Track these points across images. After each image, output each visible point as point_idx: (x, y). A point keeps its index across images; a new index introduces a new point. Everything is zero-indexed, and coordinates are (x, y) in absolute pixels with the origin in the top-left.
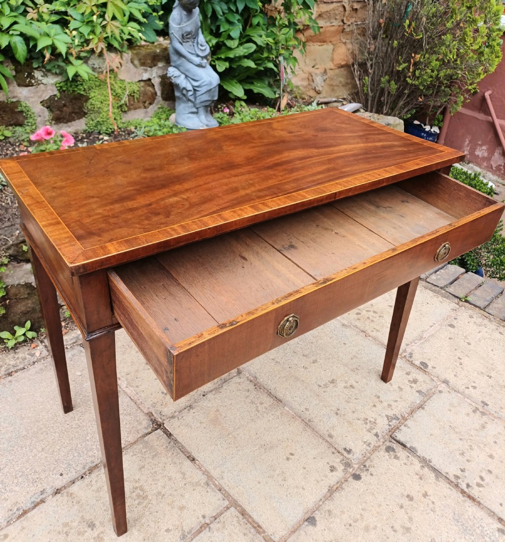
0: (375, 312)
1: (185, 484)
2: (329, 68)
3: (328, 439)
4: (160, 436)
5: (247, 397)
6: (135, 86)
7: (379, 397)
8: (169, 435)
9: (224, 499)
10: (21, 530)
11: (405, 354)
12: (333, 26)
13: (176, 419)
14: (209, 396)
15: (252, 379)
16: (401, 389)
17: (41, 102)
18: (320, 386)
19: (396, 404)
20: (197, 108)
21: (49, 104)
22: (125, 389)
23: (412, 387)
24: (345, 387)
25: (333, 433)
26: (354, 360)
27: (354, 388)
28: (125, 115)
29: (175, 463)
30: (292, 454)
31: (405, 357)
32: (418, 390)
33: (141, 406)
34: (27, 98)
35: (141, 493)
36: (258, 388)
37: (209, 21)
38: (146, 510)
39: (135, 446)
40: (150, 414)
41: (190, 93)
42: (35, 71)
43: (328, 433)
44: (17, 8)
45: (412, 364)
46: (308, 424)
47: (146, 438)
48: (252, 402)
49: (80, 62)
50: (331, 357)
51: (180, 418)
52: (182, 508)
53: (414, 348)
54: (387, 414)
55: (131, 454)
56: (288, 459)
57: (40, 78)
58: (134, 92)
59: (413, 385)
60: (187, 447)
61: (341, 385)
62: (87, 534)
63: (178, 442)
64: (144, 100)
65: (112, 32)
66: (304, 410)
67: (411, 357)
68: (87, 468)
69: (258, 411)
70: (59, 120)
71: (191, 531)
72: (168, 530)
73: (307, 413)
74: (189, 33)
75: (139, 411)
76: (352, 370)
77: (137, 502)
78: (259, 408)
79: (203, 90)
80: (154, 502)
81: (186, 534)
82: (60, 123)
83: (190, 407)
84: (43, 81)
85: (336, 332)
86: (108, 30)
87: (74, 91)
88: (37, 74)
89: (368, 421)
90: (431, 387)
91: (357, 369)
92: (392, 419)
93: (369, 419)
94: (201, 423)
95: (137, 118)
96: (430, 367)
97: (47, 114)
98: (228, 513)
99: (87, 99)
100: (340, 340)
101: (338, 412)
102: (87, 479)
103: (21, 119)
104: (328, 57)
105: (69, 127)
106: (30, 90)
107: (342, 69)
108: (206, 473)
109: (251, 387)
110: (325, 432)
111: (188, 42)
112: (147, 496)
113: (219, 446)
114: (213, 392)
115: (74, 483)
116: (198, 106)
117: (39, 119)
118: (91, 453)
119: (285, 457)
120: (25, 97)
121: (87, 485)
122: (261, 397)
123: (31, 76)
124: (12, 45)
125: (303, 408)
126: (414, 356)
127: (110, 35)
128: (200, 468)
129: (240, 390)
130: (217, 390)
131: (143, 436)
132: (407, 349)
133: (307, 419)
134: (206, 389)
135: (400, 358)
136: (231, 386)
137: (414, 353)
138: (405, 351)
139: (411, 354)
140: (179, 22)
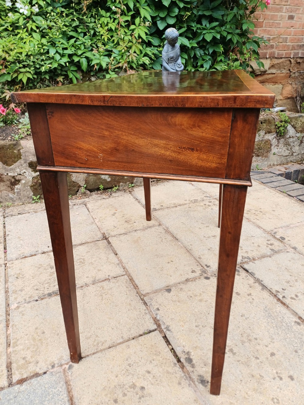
0: (261, 212)
1: (106, 262)
2: (280, 99)
3: (198, 259)
4: (105, 242)
5: (159, 235)
7: (241, 247)
8: (109, 243)
9: (123, 272)
10: (20, 263)
12: (283, 73)
13: (116, 237)
14: (138, 231)
15: (166, 229)
16: (259, 246)
18: (205, 237)
19: (252, 252)
22: (96, 223)
23: (267, 246)
25: (202, 257)
29: (106, 253)
30: (172, 261)
31: (271, 233)
32: (271, 248)
33: (101, 230)
35: (82, 261)
36: (167, 233)
37: (192, 60)
39: (89, 244)
40: (104, 234)
42: (92, 77)
43: (199, 256)
44: (88, 48)
45: (274, 237)
46: (189, 251)
48: (161, 238)
49: (114, 73)
51: (118, 237)
52: (99, 270)
53: (279, 230)
54: (243, 255)
55: (86, 246)
56: (169, 263)
60: (116, 249)
63: (112, 246)
65: (132, 58)
67: (275, 234)
69: (162, 241)
71: (99, 280)
72: (87, 277)
73: (191, 246)
74: (172, 58)
75: (99, 231)
81: (96, 280)
83: (126, 234)
86: (130, 57)
88: (93, 79)
90: (282, 249)
92: (245, 258)
94: (128, 241)
96: (286, 240)
98: (123, 277)
101: (210, 249)
104: (279, 92)
107: (289, 100)
108: (120, 260)
109: (164, 232)
110: (197, 256)
111: (172, 63)
113: (133, 251)
114: (141, 231)
119: (167, 262)
122: (167, 236)
123: (90, 80)
124: (81, 61)
125: (189, 244)
126: (277, 234)
127: (131, 60)
128: (118, 258)
129: (156, 232)
130: (143, 230)
131: (96, 241)
132: (274, 230)
133: (189, 249)
134: (138, 229)
135: (267, 233)
136: (152, 230)
137: (278, 232)
138: (272, 231)
139: (276, 232)
140: (167, 51)
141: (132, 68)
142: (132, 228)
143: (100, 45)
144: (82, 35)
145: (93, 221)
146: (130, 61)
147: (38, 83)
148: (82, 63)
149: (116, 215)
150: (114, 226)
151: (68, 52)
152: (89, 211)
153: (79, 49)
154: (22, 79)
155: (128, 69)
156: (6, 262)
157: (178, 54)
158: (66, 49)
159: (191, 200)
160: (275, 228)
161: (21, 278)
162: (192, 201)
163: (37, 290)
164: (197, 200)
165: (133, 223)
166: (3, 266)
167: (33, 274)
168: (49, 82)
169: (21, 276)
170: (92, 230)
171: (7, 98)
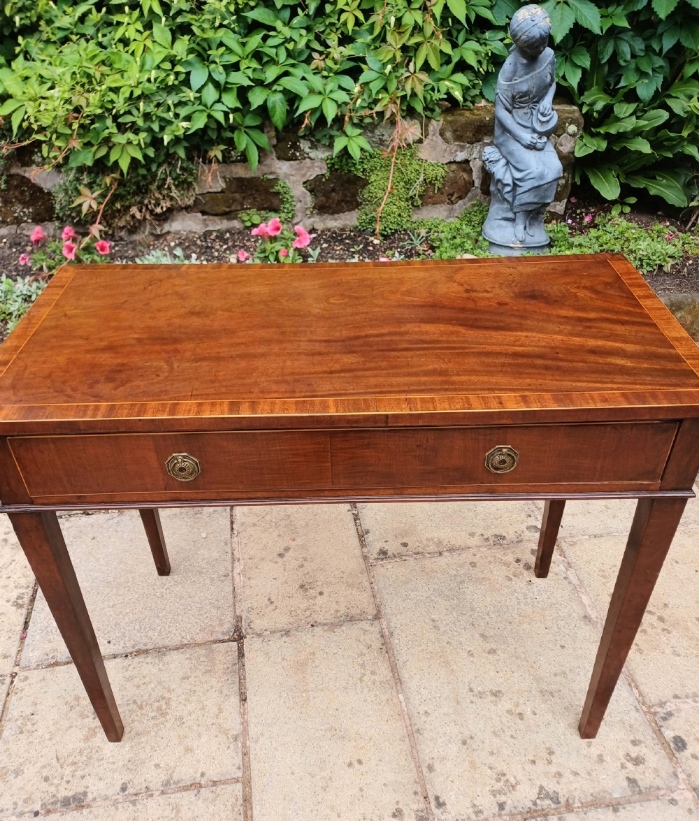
0: (661, 619)
1: (213, 724)
3: (425, 770)
4: (231, 651)
5: (362, 655)
6: (441, 170)
7: (551, 753)
8: (241, 654)
9: (239, 768)
10: (41, 681)
11: (659, 709)
13: (261, 639)
14: (317, 630)
15: (387, 633)
16: (601, 759)
17: (304, 183)
18: (471, 690)
19: (572, 777)
20: (515, 213)
21: (314, 187)
22: (235, 575)
23: (623, 766)
24: (510, 712)
25: (437, 766)
26: (558, 679)
27: (522, 719)
28: (418, 212)
29: (221, 692)
30: (360, 762)
31: (655, 714)
32: (631, 776)
33: (237, 604)
34: (287, 176)
35: (164, 707)
36: (384, 651)
38: (155, 729)
39: (197, 649)
40: (239, 619)
41: (508, 189)
42: (302, 141)
43: (430, 762)
44: (300, 53)
45: (658, 732)
46: (413, 734)
47: (214, 646)
48: (363, 665)
49: (358, 131)
50: (523, 656)
51: (266, 640)
52: (189, 750)
53: (684, 707)
54: (545, 784)
55: (188, 656)
56: (350, 765)
57: (307, 150)
58: (436, 179)
59: (629, 765)
60: (248, 680)
61: (506, 704)
62: (87, 720)
63: (244, 669)
64: (451, 191)
65: (412, 89)
66: (422, 712)
67: (664, 719)
68: (137, 648)
69: (361, 680)
70: (322, 209)
71: (179, 782)
72: (157, 766)
73: (424, 718)
74: (524, 94)
75: (231, 609)
76: (541, 692)
77: (153, 714)
78: (365, 678)
79: (527, 185)
80: (168, 725)
81: (172, 782)
82: (325, 213)
83: (287, 633)
84: (310, 155)
85: (562, 623)
87: (350, 171)
88: (305, 145)
89: (503, 779)
90: (661, 785)
91: (551, 693)
92: (548, 796)
93: (507, 776)
94: (283, 659)
95: (435, 216)
96: (687, 753)
97: (309, 200)
98: (230, 788)
99: (366, 183)
100: (558, 638)
101: (469, 741)
102: (129, 661)
103: (276, 202)
105: (336, 220)
106: (291, 166)
108: (245, 724)
109: (376, 644)
110: (427, 758)
111: (523, 107)
112: (167, 714)
113: (282, 700)
114: (326, 628)
115: (115, 658)
116: (515, 210)
117: (299, 205)
118: (150, 634)
119: (348, 761)
120: (285, 173)
121: (123, 668)
122: (380, 664)
123: (295, 147)
124: (270, 105)
125: (422, 709)
126: (672, 721)
127: (409, 93)
128: (243, 714)
129: (359, 641)
130: (332, 626)
131: (215, 642)
132: (668, 704)
133: (417, 727)
134: (320, 619)
135: (645, 712)
136: (353, 630)
137: (677, 715)
138: (662, 704)
139: (670, 714)
140: (510, 75)
141: (410, 113)
142: (308, 613)
143: (333, 40)
144: (287, 14)
145: (230, 569)
146: (406, 95)
147: (159, 165)
148: (274, 107)
149: (289, 555)
150: (269, 599)
151: (239, 79)
152: (232, 529)
153: (273, 61)
154: (119, 161)
155: (398, 118)
156: (16, 669)
157: (544, 81)
158: (235, 67)
159: (488, 534)
160: (676, 697)
161: (29, 731)
162: (487, 540)
163: (46, 779)
164: (504, 538)
165: (315, 597)
166: (5, 682)
167: (53, 725)
168: (190, 158)
169: (29, 727)
170: (217, 600)
171: (85, 209)
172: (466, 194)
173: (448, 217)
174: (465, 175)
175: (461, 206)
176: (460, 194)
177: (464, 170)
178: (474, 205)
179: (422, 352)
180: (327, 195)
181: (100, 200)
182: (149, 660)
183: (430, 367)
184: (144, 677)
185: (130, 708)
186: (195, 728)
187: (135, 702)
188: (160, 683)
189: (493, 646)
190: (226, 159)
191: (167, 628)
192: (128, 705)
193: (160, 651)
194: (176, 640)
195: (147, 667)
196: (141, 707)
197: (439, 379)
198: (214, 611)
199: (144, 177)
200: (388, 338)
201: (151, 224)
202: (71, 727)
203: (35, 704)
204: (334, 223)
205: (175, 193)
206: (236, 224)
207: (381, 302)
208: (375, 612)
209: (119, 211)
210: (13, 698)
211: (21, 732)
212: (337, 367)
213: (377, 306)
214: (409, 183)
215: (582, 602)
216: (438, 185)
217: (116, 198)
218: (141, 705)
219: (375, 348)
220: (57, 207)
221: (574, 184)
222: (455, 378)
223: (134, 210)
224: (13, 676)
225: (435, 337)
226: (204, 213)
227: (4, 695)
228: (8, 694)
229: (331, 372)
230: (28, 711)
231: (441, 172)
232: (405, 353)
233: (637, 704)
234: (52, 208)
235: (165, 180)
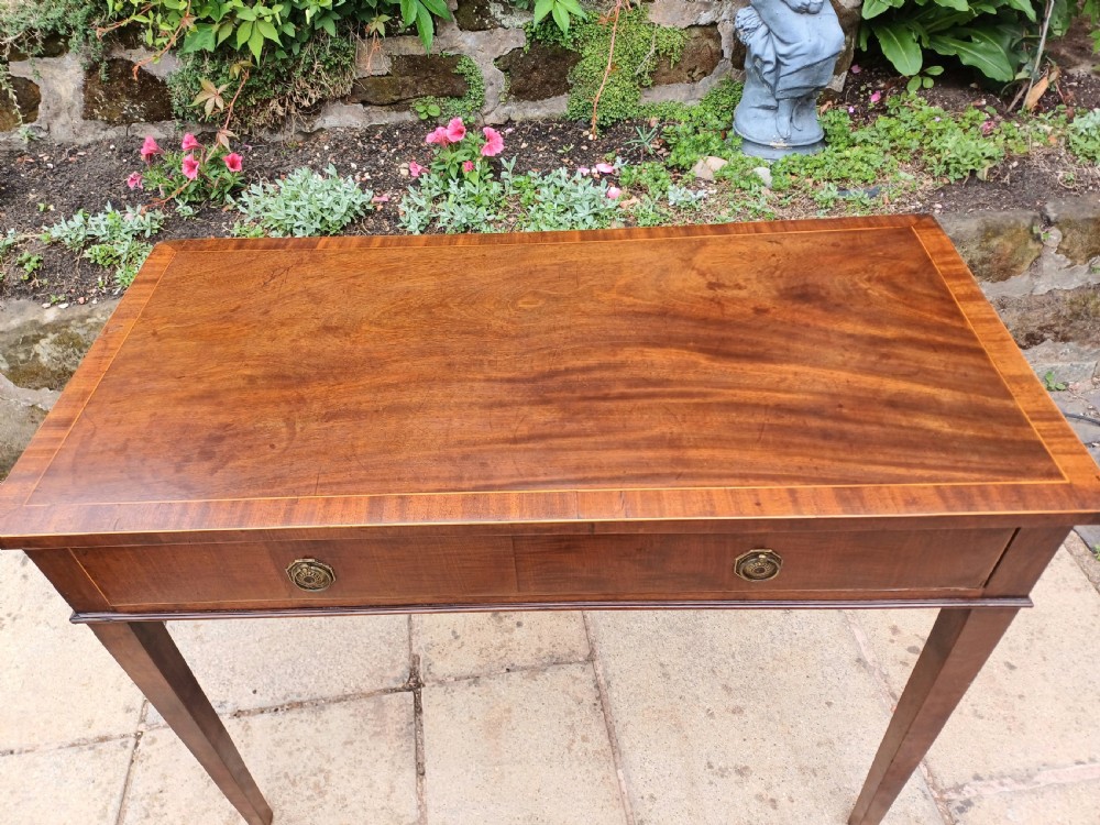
1: (383, 809)
4: (406, 704)
5: (570, 713)
6: (679, 37)
8: (418, 710)
10: (171, 744)
11: (953, 796)
13: (444, 688)
14: (515, 676)
15: (603, 682)
17: (496, 60)
18: (711, 767)
20: (778, 100)
21: (508, 64)
24: (759, 797)
26: (822, 750)
27: (775, 808)
28: (647, 93)
29: (394, 764)
31: (949, 802)
33: (414, 638)
34: (473, 51)
35: (322, 783)
36: (599, 708)
38: (312, 814)
39: (364, 702)
40: (415, 659)
41: (769, 68)
42: (492, 4)
47: (385, 698)
48: (571, 728)
50: (777, 717)
51: (450, 690)
53: (987, 792)
55: (352, 711)
57: (499, 16)
58: (672, 50)
60: (426, 747)
61: (754, 786)
63: (422, 731)
64: (692, 66)
66: (647, 797)
67: (961, 810)
68: (289, 699)
69: (570, 750)
70: (520, 93)
73: (649, 805)
75: (406, 645)
76: (801, 769)
77: (309, 793)
78: (575, 747)
79: (795, 64)
80: (328, 808)
82: (524, 99)
83: (476, 679)
84: (503, 22)
85: (829, 670)
87: (557, 42)
88: (496, 9)
91: (814, 771)
94: (471, 717)
95: (670, 99)
97: (502, 81)
99: (578, 58)
100: (823, 692)
102: (279, 717)
103: (460, 86)
105: (539, 108)
106: (478, 37)
108: (423, 808)
109: (589, 698)
112: (325, 793)
113: (469, 776)
114: (525, 673)
115: (262, 712)
116: (778, 96)
117: (490, 89)
118: (305, 680)
120: (470, 48)
121: (272, 727)
122: (593, 727)
123: (483, 11)
125: (646, 792)
126: (971, 814)
128: (420, 795)
129: (568, 693)
130: (533, 671)
131: (386, 691)
132: (966, 788)
133: (640, 817)
134: (518, 661)
135: (936, 800)
136: (561, 677)
137: (977, 804)
138: (958, 789)
139: (968, 803)
142: (502, 653)
147: (303, 46)
150: (454, 632)
154: (249, 44)
156: (142, 727)
160: (977, 778)
161: (156, 815)
165: (512, 630)
166: (129, 745)
167: (186, 805)
168: (343, 33)
169: (157, 809)
170: (389, 633)
171: (209, 108)
172: (713, 68)
173: (687, 100)
174: (711, 43)
175: (706, 85)
176: (704, 69)
177: (710, 36)
178: (722, 83)
179: (646, 402)
180: (526, 75)
181: (227, 95)
182: (304, 716)
183: (656, 431)
184: (298, 740)
185: (280, 783)
186: (361, 813)
187: (286, 776)
188: (317, 749)
189: (739, 702)
190: (391, 32)
191: (326, 672)
192: (278, 779)
193: (318, 704)
194: (336, 689)
195: (301, 726)
196: (294, 783)
197: (668, 454)
198: (385, 648)
199: (284, 62)
200: (597, 375)
201: (298, 120)
202: (207, 810)
203: (164, 777)
204: (536, 111)
205: (325, 80)
206: (408, 116)
207: (589, 306)
208: (588, 652)
209: (255, 107)
210: (137, 768)
211: (147, 816)
212: (524, 430)
213: (584, 314)
214: (634, 58)
215: (854, 639)
216: (675, 57)
217: (248, 90)
218: (295, 780)
219: (578, 395)
220: (175, 102)
221: (858, 51)
222: (692, 454)
223: (274, 104)
224: (138, 736)
225: (664, 373)
226: (365, 103)
227: (127, 763)
228: (133, 761)
229: (515, 441)
230: (156, 787)
231: (677, 40)
232: (622, 404)
233: (924, 787)
234: (169, 105)
235: (311, 64)
